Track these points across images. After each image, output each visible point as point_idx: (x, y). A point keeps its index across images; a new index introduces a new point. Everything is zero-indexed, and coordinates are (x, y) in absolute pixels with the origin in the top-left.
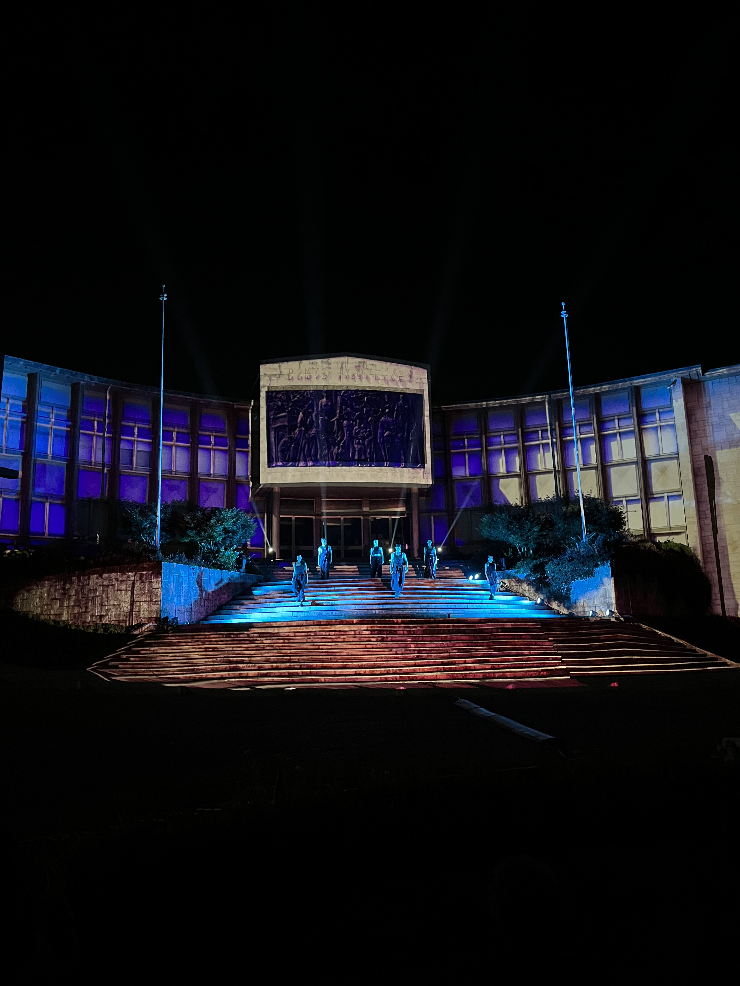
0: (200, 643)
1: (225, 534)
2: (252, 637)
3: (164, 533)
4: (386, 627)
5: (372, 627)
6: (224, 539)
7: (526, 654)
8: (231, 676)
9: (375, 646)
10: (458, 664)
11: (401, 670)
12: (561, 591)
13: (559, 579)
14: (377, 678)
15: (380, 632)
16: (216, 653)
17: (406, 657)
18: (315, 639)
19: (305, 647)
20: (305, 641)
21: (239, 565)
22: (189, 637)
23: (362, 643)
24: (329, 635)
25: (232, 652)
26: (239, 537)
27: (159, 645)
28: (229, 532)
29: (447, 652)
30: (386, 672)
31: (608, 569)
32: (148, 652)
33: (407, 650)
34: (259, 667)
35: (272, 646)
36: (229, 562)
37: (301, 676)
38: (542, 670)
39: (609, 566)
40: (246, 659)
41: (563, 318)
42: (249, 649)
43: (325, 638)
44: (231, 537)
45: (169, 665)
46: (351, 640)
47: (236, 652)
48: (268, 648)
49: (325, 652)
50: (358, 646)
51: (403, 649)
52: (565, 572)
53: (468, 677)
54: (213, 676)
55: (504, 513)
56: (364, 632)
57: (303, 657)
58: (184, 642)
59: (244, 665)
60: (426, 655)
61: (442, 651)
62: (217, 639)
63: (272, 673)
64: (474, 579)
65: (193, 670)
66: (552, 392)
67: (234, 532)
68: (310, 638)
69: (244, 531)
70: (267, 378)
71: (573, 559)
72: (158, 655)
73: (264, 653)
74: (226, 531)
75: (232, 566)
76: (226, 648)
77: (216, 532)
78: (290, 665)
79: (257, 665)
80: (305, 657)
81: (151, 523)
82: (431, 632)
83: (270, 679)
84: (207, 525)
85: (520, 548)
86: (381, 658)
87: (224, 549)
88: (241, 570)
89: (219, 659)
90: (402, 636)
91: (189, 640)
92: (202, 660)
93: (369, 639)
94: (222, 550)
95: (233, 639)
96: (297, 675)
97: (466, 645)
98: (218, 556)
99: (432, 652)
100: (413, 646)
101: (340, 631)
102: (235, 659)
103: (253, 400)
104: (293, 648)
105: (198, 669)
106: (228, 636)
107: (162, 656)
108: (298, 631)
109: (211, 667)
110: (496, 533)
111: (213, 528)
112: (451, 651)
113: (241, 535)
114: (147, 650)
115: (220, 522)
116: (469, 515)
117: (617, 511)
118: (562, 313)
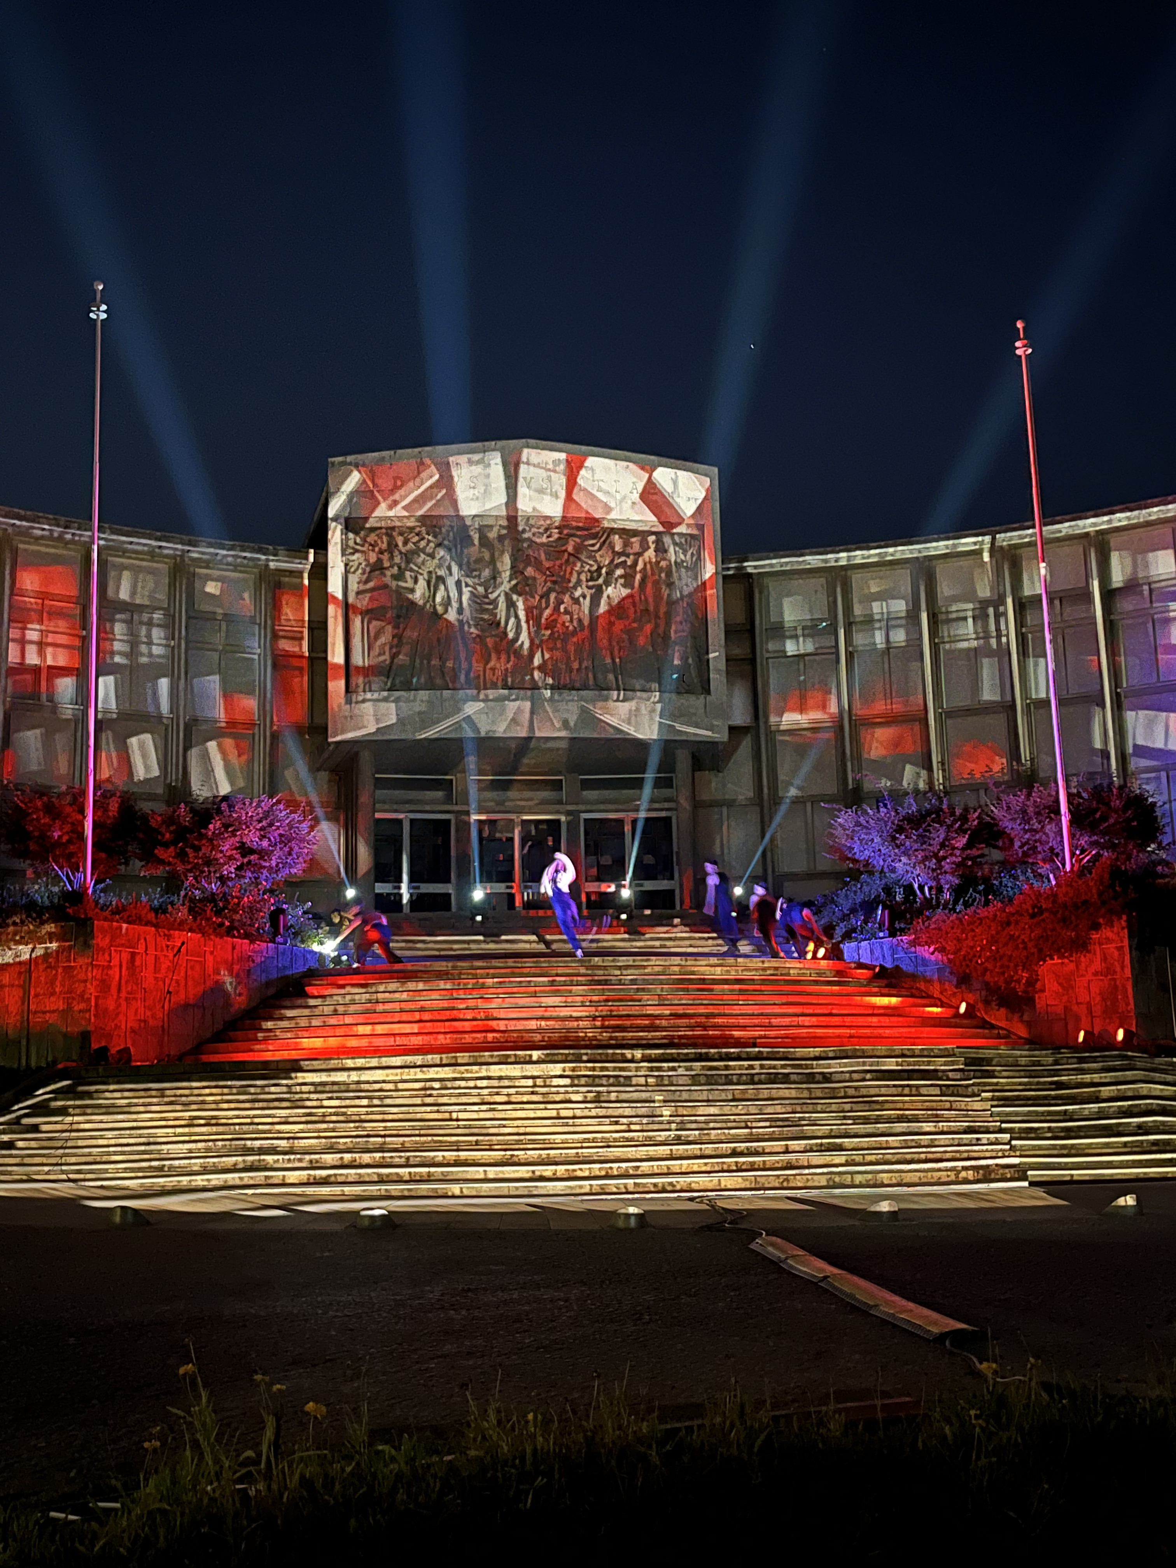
0: (179, 1107)
1: (243, 856)
2: (296, 1093)
4: (607, 1069)
5: (573, 1070)
6: (239, 868)
7: (928, 1129)
8: (246, 1182)
9: (578, 1113)
10: (771, 1153)
11: (638, 1167)
12: (1013, 985)
13: (1010, 957)
14: (581, 1187)
15: (593, 1081)
16: (215, 1129)
17: (650, 1138)
18: (443, 1096)
19: (419, 1116)
20: (418, 1101)
22: (154, 1093)
23: (550, 1106)
24: (476, 1087)
25: (251, 1127)
26: (274, 863)
27: (83, 1110)
28: (252, 851)
29: (747, 1127)
30: (603, 1173)
31: (1121, 933)
32: (58, 1127)
33: (653, 1123)
34: (311, 1161)
35: (344, 1114)
36: (251, 920)
37: (407, 1182)
38: (965, 1168)
39: (1123, 928)
40: (283, 1143)
41: (1020, 357)
42: (291, 1120)
43: (465, 1095)
44: (255, 864)
45: (105, 1158)
46: (525, 1098)
47: (260, 1127)
48: (334, 1118)
49: (465, 1127)
50: (539, 1114)
51: (645, 1120)
52: (1023, 942)
53: (791, 1185)
54: (205, 1183)
55: (885, 806)
56: (556, 1082)
57: (413, 1138)
58: (144, 1105)
59: (276, 1157)
60: (697, 1132)
61: (734, 1124)
62: (219, 1098)
63: (341, 1175)
65: (161, 1168)
66: (997, 528)
67: (263, 854)
68: (430, 1096)
69: (286, 849)
70: (345, 498)
71: (1041, 911)
72: (81, 1134)
73: (325, 1130)
74: (244, 850)
75: (259, 930)
76: (238, 1117)
77: (221, 851)
78: (383, 1158)
79: (307, 1157)
80: (418, 1138)
81: (72, 832)
82: (710, 1081)
83: (337, 1190)
84: (201, 836)
85: (921, 888)
86: (594, 1140)
88: (278, 939)
89: (220, 1143)
90: (644, 1088)
91: (155, 1100)
92: (180, 1146)
93: (567, 1096)
95: (254, 1097)
96: (400, 1181)
97: (789, 1109)
99: (712, 1125)
100: (668, 1113)
101: (500, 1078)
102: (258, 1143)
103: (312, 551)
104: (390, 1117)
105: (171, 1167)
106: (242, 1091)
107: (92, 1138)
108: (404, 1077)
109: (202, 1161)
110: (866, 852)
111: (215, 843)
112: (754, 1124)
113: (280, 858)
114: (56, 1123)
115: (230, 829)
116: (809, 812)
117: (1144, 799)
118: (1018, 344)
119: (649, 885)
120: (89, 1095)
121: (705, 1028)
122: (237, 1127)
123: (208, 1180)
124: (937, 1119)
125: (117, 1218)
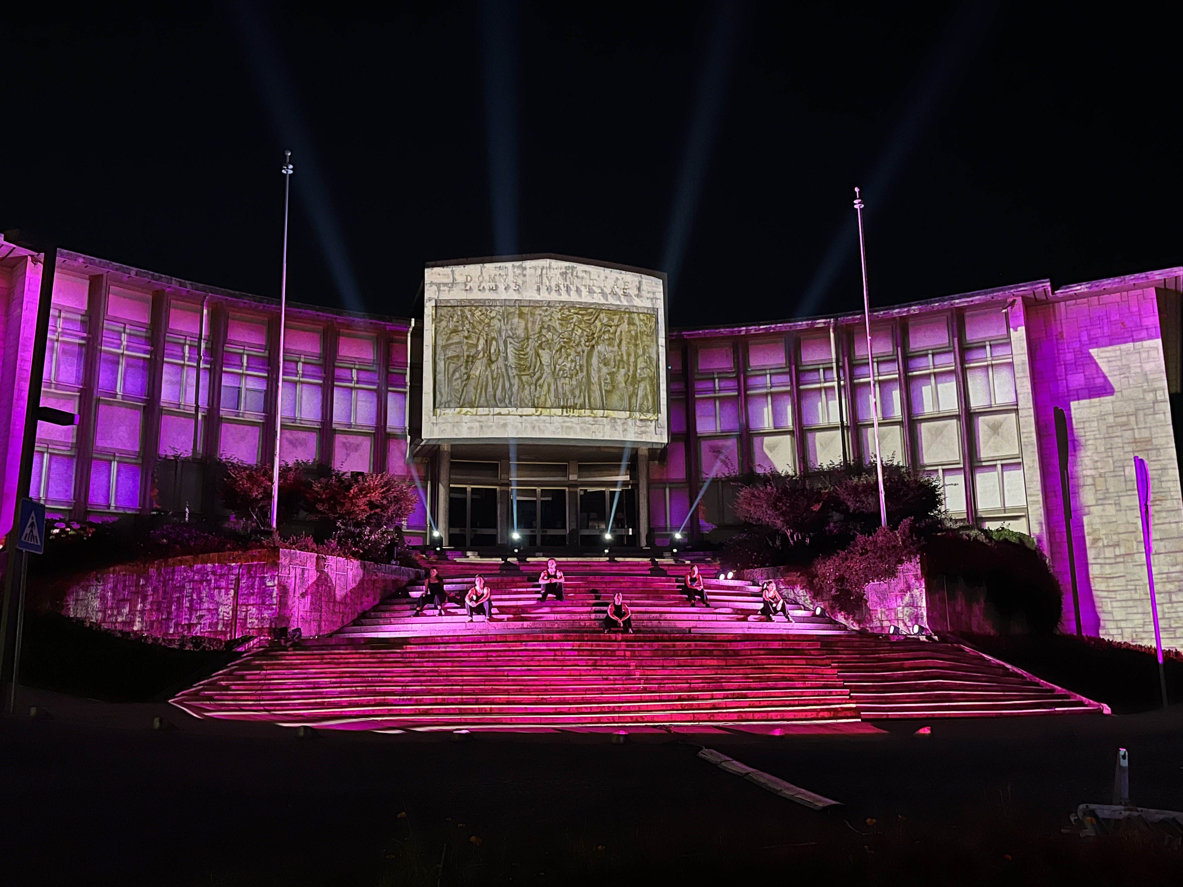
0: (332, 666)
1: (371, 509)
2: (407, 658)
4: (600, 646)
5: (579, 646)
6: (369, 517)
8: (376, 712)
9: (583, 672)
11: (622, 706)
13: (848, 579)
14: (586, 718)
15: (591, 653)
16: (355, 680)
17: (628, 688)
18: (498, 661)
19: (483, 673)
20: (483, 664)
22: (317, 657)
23: (565, 668)
24: (519, 656)
25: (379, 679)
26: (390, 515)
27: (272, 667)
28: (377, 507)
29: (687, 683)
30: (599, 710)
31: (916, 567)
32: (257, 677)
33: (629, 679)
34: (416, 700)
35: (437, 671)
36: (376, 549)
37: (476, 714)
38: (822, 710)
39: (917, 563)
40: (399, 689)
41: (857, 209)
42: (403, 674)
43: (512, 660)
44: (379, 515)
45: (287, 697)
46: (550, 663)
47: (384, 679)
48: (430, 674)
49: (513, 680)
50: (558, 673)
51: (624, 678)
52: (856, 571)
53: (716, 719)
54: (350, 713)
55: (771, 485)
56: (568, 653)
57: (480, 687)
58: (310, 664)
59: (395, 697)
60: (657, 686)
61: (679, 681)
62: (358, 660)
63: (435, 709)
64: (726, 578)
65: (323, 704)
66: (839, 314)
67: (384, 508)
68: (490, 660)
69: (399, 506)
70: (435, 288)
71: (867, 552)
72: (272, 681)
73: (425, 681)
74: (372, 505)
75: (380, 555)
76: (370, 672)
77: (358, 506)
78: (462, 698)
79: (414, 697)
80: (483, 687)
81: (264, 493)
82: (664, 654)
83: (433, 718)
84: (345, 497)
85: (792, 535)
86: (593, 690)
87: (369, 532)
88: (393, 562)
89: (359, 688)
90: (623, 658)
91: (317, 661)
92: (334, 690)
93: (576, 662)
94: (367, 532)
95: (380, 660)
96: (472, 712)
97: (714, 673)
98: (360, 541)
99: (666, 681)
100: (638, 673)
101: (534, 650)
102: (383, 688)
103: (413, 320)
105: (328, 703)
106: (373, 656)
107: (279, 684)
108: (474, 649)
110: (758, 513)
111: (354, 501)
112: (692, 682)
113: (394, 511)
114: (256, 674)
115: (363, 493)
116: (720, 489)
117: (929, 484)
118: (856, 202)
119: (622, 532)
120: (276, 657)
122: (370, 679)
123: (353, 711)
124: (804, 679)
125: (302, 733)
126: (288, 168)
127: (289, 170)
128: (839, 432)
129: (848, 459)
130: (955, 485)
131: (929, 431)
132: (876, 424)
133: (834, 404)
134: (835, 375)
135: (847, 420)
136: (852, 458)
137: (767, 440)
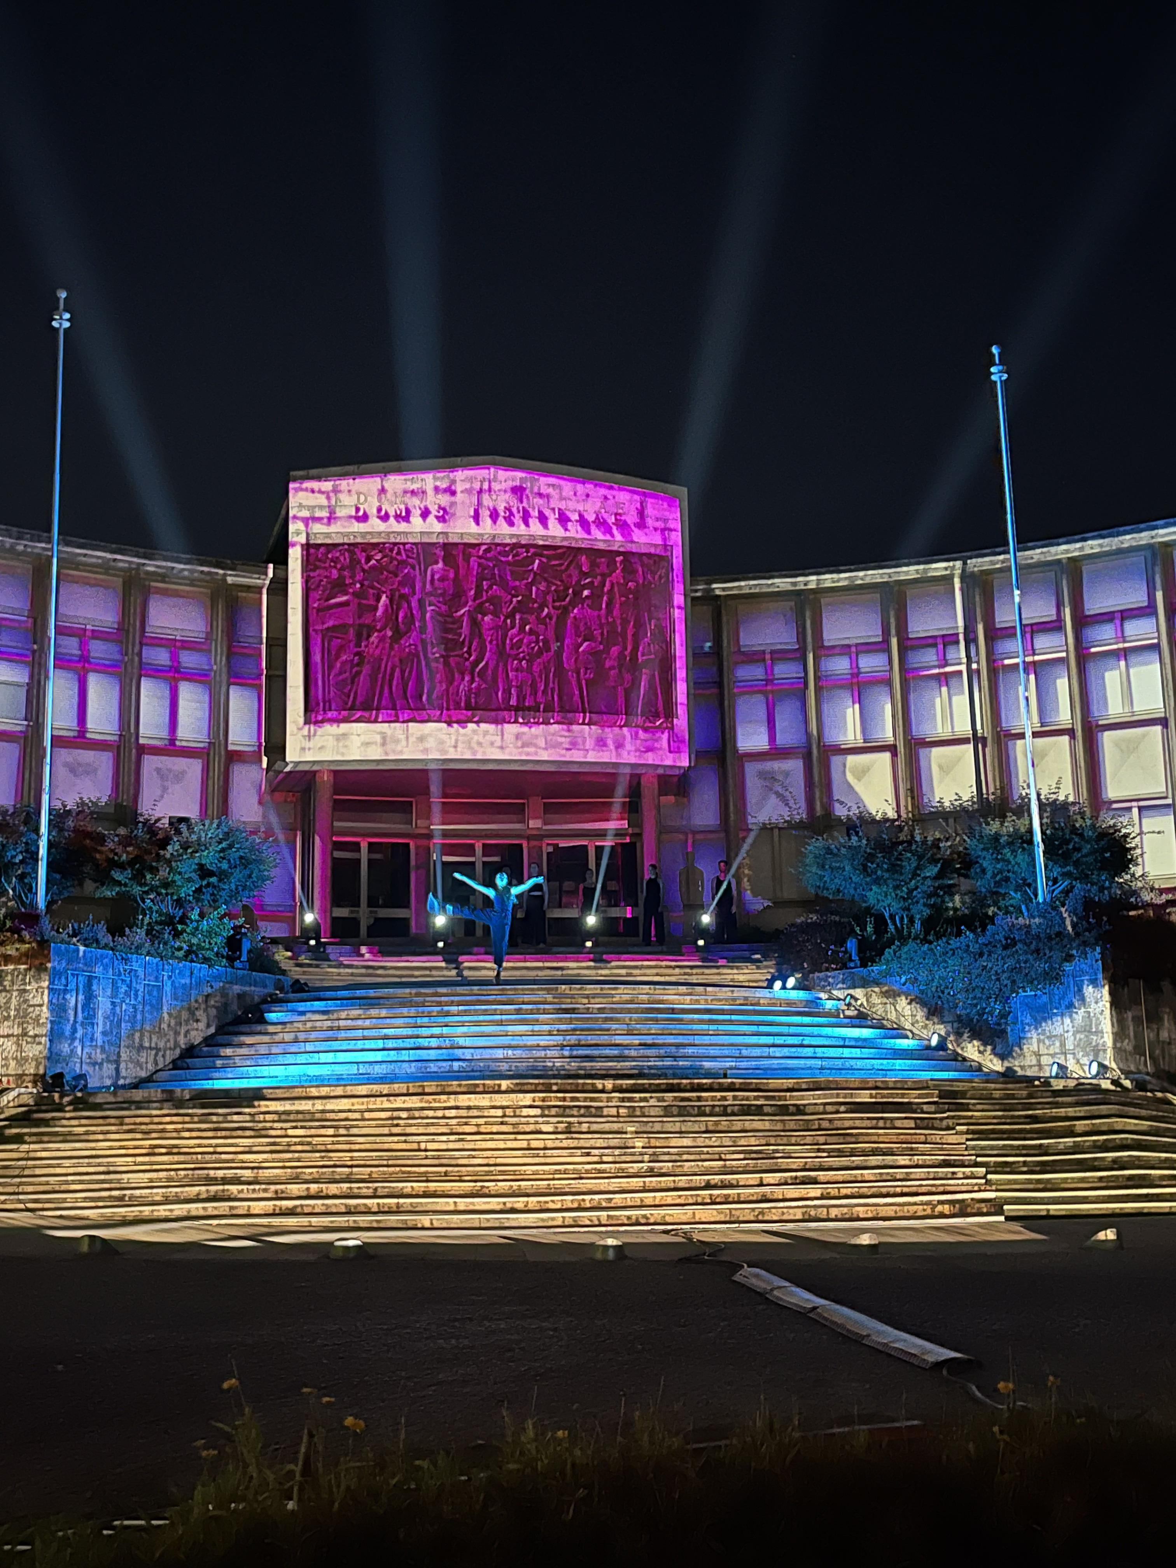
0: (138, 1136)
1: (202, 878)
2: (260, 1122)
3: (58, 876)
4: (577, 1099)
5: (543, 1100)
6: (199, 890)
7: (903, 1163)
8: (210, 1212)
9: (550, 1144)
10: (745, 1186)
11: (611, 1199)
12: (985, 1017)
13: (983, 989)
14: (553, 1219)
15: (563, 1112)
16: (176, 1158)
17: (623, 1170)
18: (410, 1126)
19: (386, 1146)
20: (385, 1131)
21: (234, 952)
22: (113, 1121)
23: (520, 1137)
24: (444, 1117)
25: (214, 1156)
26: (233, 887)
27: (40, 1138)
28: (211, 874)
29: (720, 1160)
30: (575, 1205)
31: (1095, 966)
32: (14, 1155)
33: (625, 1154)
34: (276, 1192)
35: (309, 1143)
36: (210, 943)
37: (375, 1213)
38: (940, 1202)
39: (1097, 961)
40: (247, 1173)
41: (995, 382)
42: (255, 1149)
43: (433, 1124)
44: (214, 887)
45: (64, 1187)
46: (495, 1129)
47: (223, 1156)
48: (299, 1148)
49: (434, 1158)
50: (510, 1144)
51: (617, 1152)
52: (997, 973)
53: (767, 1218)
54: (168, 1213)
55: (857, 834)
56: (526, 1112)
57: (381, 1169)
58: (102, 1133)
59: (240, 1188)
60: (670, 1165)
61: (707, 1156)
62: (180, 1126)
63: (308, 1206)
64: (784, 987)
65: (121, 1198)
66: (969, 554)
67: (223, 876)
68: (397, 1125)
69: (247, 872)
70: (305, 514)
71: (1014, 942)
72: (38, 1162)
73: (290, 1160)
74: (204, 872)
75: (217, 954)
76: (200, 1146)
77: (180, 873)
78: (351, 1188)
79: (273, 1187)
80: (386, 1169)
81: (27, 851)
82: (683, 1112)
83: (304, 1221)
84: (159, 858)
85: (892, 917)
86: (566, 1172)
87: (199, 915)
88: (237, 964)
89: (182, 1173)
90: (615, 1119)
91: (113, 1128)
92: (141, 1175)
93: (538, 1127)
94: (195, 915)
95: (216, 1125)
96: (368, 1212)
97: (763, 1141)
98: (184, 931)
99: (685, 1157)
100: (640, 1144)
101: (469, 1108)
102: (221, 1173)
103: (271, 566)
104: (357, 1147)
105: (131, 1197)
106: (204, 1119)
107: (49, 1166)
108: (371, 1106)
109: (163, 1190)
110: (836, 881)
111: (173, 864)
112: (728, 1157)
113: (239, 880)
114: (11, 1151)
115: (189, 851)
116: (776, 839)
117: (1116, 831)
118: (993, 370)
119: (615, 912)
120: (46, 1123)
121: (675, 1058)
122: (199, 1156)
123: (171, 1210)
124: (912, 1152)
125: (85, 1248)
126: (61, 318)
127: (62, 322)
128: (970, 747)
129: (984, 791)
130: (1159, 833)
131: (1117, 744)
132: (1029, 734)
133: (961, 702)
134: (963, 654)
135: (982, 728)
136: (991, 790)
137: (851, 759)
